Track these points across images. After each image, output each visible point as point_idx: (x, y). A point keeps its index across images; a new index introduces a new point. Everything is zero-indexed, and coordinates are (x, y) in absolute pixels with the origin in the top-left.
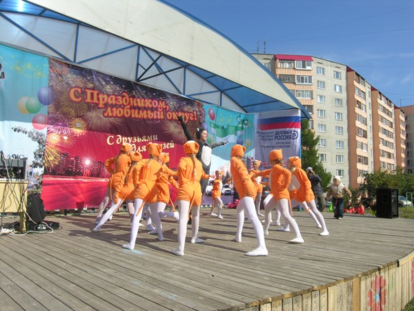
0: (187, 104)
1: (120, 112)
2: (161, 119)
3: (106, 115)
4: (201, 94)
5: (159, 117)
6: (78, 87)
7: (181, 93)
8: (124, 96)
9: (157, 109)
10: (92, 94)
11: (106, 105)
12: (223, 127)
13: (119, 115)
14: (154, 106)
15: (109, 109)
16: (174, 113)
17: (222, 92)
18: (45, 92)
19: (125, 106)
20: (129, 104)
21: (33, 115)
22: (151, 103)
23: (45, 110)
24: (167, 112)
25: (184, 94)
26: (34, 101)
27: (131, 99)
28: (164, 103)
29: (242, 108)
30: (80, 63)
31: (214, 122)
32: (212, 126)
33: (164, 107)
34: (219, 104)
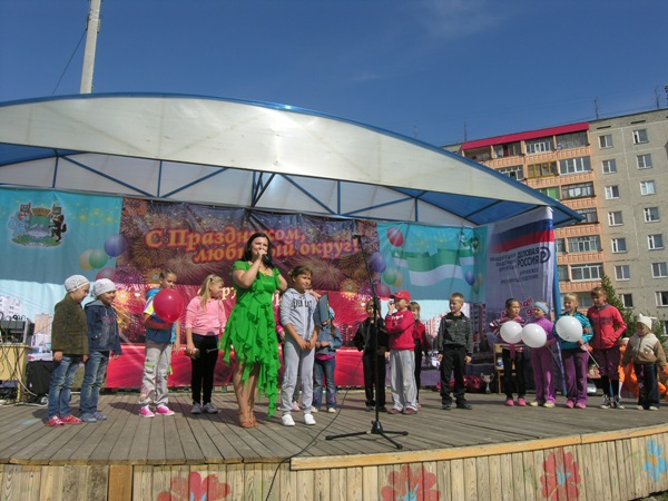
1: (219, 254)
2: (289, 256)
3: (197, 260)
4: (372, 208)
5: (285, 254)
6: (159, 229)
7: (333, 213)
8: (229, 231)
10: (178, 235)
11: (199, 247)
12: (427, 255)
13: (217, 258)
15: (202, 252)
16: (313, 245)
17: (418, 199)
18: (115, 241)
19: (227, 245)
20: (236, 240)
21: (97, 271)
22: (273, 235)
23: (112, 262)
24: (301, 244)
25: (339, 214)
26: (100, 254)
27: (239, 234)
28: (296, 231)
29: (465, 218)
30: (165, 196)
31: (400, 249)
32: (396, 255)
33: (297, 237)
34: (413, 219)
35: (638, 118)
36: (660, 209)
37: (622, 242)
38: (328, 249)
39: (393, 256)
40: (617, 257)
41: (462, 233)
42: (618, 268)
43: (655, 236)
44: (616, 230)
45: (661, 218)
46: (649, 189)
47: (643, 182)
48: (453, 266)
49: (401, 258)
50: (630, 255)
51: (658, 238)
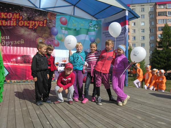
0: (39, 15)
2: (13, 26)
4: (55, 7)
5: (12, 25)
7: (37, 7)
9: (10, 19)
12: (75, 30)
14: (8, 17)
16: (25, 22)
17: (75, 6)
22: (6, 15)
24: (20, 21)
25: (39, 8)
28: (18, 15)
29: (93, 16)
31: (65, 26)
32: (63, 28)
33: (18, 17)
34: (73, 14)
35: (143, 5)
36: (145, 30)
37: (135, 38)
38: (32, 24)
39: (62, 29)
40: (133, 41)
41: (91, 22)
42: (133, 44)
43: (143, 36)
44: (133, 34)
45: (145, 32)
46: (143, 24)
47: (142, 22)
48: (86, 35)
49: (65, 30)
50: (136, 41)
51: (144, 37)
